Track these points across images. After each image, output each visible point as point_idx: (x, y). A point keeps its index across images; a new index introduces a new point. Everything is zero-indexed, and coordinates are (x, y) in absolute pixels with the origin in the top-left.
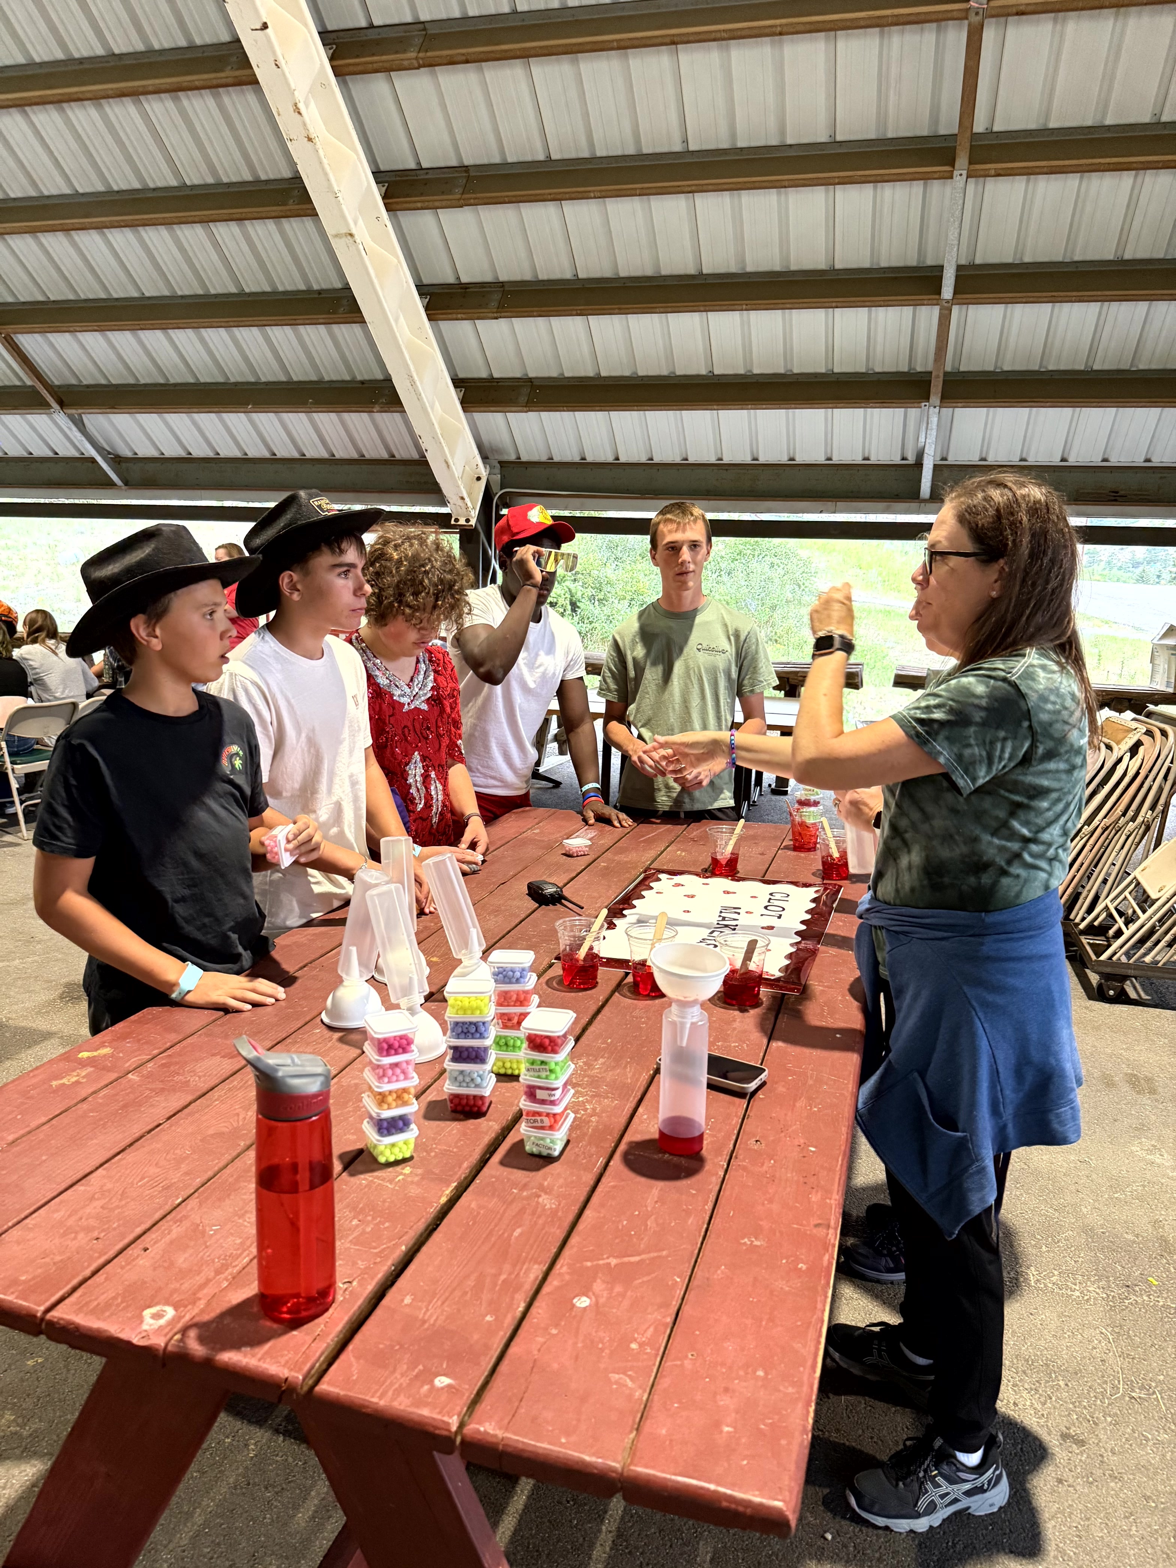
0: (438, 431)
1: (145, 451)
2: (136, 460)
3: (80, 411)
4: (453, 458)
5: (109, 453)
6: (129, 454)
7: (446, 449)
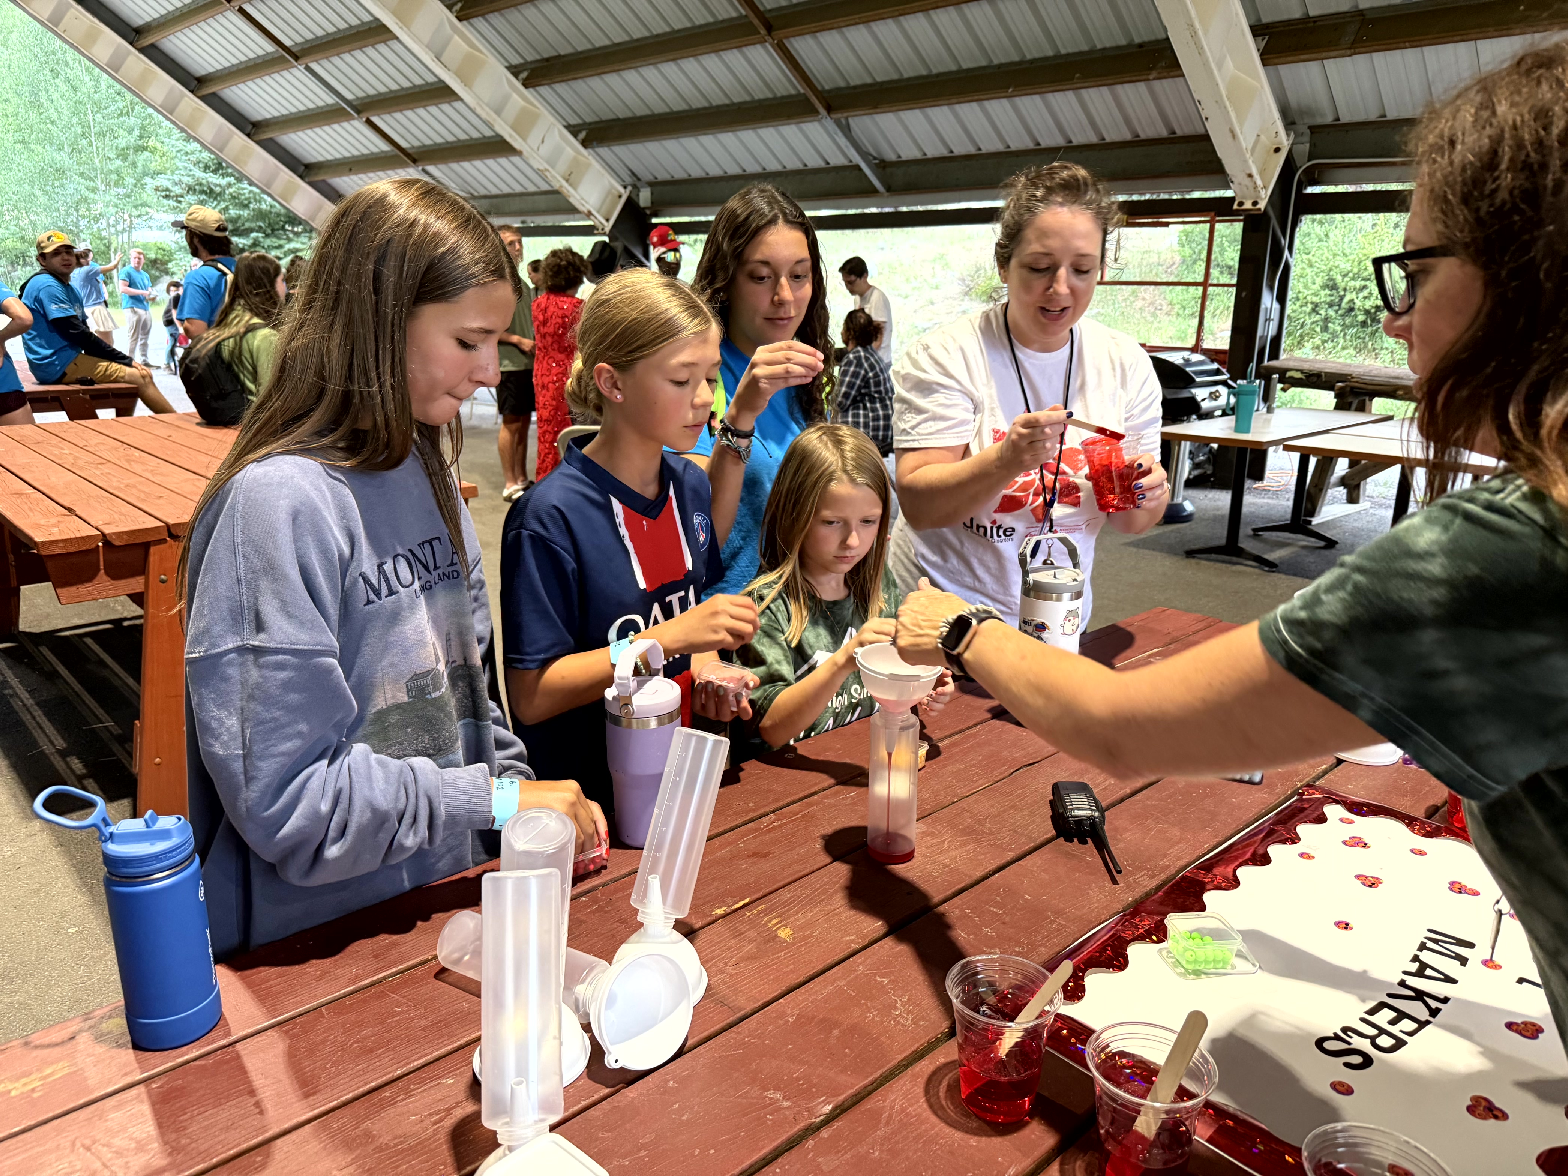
0: (1224, 93)
1: (909, 153)
2: (901, 164)
3: (845, 115)
4: (1241, 125)
5: (875, 158)
6: (893, 158)
7: (1233, 115)
